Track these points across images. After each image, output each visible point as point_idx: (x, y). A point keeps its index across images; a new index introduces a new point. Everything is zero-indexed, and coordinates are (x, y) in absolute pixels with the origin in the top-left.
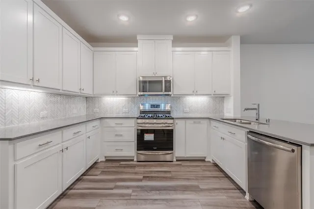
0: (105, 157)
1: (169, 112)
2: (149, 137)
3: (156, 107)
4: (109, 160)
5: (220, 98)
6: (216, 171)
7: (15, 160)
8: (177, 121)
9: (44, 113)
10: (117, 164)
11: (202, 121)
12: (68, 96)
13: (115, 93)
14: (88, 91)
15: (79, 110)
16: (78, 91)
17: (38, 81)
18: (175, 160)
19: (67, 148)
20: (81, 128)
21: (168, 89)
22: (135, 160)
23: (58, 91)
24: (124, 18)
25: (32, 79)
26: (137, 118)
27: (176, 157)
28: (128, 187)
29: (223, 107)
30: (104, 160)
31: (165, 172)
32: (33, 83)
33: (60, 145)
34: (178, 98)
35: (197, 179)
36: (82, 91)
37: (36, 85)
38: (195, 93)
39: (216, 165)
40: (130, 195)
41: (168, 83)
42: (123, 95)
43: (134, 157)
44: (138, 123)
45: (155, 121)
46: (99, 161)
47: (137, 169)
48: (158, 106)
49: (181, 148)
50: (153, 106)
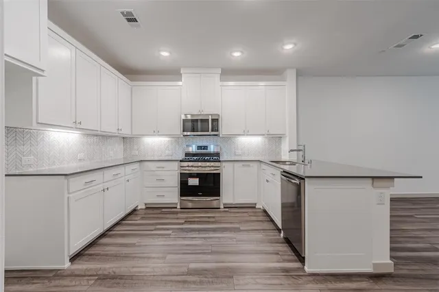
0: (146, 204)
1: (218, 154)
2: (194, 182)
3: (204, 149)
4: (149, 208)
5: (276, 139)
6: (264, 216)
7: (69, 193)
8: (224, 164)
9: (81, 156)
10: (159, 211)
11: (251, 164)
12: (104, 137)
13: (156, 133)
14: (126, 132)
15: (115, 153)
16: (116, 131)
17: (80, 123)
18: (222, 207)
19: (108, 189)
20: (120, 170)
21: (215, 128)
22: (179, 207)
23: (96, 132)
24: (165, 54)
25: (75, 122)
26: (181, 161)
27: (224, 204)
28: (168, 229)
29: (280, 149)
30: (144, 207)
31: (209, 217)
32: (76, 126)
33: (101, 185)
34: (229, 138)
35: (240, 222)
36: (120, 132)
37: (78, 127)
38: (246, 133)
39: (265, 211)
40: (170, 234)
41: (216, 121)
42: (166, 135)
43: (177, 204)
44: (182, 167)
45: (200, 164)
46: (139, 208)
47: (179, 215)
48: (205, 148)
49: (229, 194)
50: (200, 148)
